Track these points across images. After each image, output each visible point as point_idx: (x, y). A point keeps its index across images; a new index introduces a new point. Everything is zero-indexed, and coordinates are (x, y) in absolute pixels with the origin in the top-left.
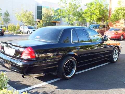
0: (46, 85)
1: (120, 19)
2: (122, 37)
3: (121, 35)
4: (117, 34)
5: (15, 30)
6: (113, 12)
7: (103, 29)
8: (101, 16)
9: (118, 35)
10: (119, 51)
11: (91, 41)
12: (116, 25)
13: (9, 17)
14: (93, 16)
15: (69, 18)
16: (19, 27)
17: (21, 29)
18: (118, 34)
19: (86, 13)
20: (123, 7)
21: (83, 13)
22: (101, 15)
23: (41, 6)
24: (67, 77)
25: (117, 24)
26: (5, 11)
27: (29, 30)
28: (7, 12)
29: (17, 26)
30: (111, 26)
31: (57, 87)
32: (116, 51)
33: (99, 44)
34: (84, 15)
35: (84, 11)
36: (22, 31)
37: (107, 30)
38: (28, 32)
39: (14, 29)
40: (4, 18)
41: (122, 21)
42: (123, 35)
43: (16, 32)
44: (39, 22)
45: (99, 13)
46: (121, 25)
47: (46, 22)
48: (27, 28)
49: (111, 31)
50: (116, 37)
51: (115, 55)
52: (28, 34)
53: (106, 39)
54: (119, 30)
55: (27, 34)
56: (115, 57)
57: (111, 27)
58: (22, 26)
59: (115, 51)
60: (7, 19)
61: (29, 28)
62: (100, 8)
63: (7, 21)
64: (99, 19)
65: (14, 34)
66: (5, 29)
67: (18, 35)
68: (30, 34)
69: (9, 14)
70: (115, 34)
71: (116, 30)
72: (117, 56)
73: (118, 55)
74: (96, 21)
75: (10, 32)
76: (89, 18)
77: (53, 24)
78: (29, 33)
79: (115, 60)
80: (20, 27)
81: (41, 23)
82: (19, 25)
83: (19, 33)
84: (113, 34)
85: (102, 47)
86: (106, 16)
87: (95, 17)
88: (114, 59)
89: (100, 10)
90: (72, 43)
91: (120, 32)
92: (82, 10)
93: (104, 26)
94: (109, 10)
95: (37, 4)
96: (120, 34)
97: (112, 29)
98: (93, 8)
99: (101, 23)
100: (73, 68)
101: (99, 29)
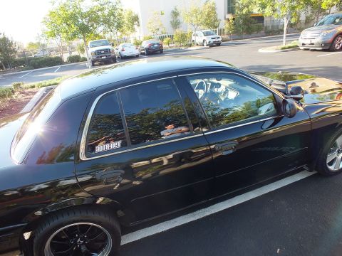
13: (178, 18)
16: (191, 35)
17: (193, 38)
26: (173, 9)
27: (205, 38)
28: (176, 10)
38: (203, 43)
39: (183, 38)
40: (172, 20)
48: (203, 35)
52: (203, 46)
60: (176, 22)
61: (207, 34)
63: (176, 24)
65: (183, 48)
67: (189, 48)
69: (179, 12)
75: (178, 44)
78: (205, 44)
79: (338, 166)
80: (193, 34)
81: (231, 21)
83: (190, 45)
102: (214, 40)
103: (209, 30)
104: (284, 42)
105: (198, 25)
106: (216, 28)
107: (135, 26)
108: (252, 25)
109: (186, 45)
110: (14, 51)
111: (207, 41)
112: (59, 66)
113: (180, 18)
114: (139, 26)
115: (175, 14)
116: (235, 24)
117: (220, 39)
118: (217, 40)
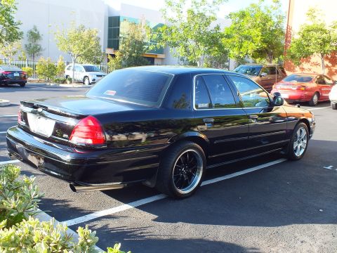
0: (129, 210)
1: (312, 53)
2: (315, 98)
3: (313, 93)
4: (303, 89)
5: (53, 74)
6: (296, 37)
7: (269, 77)
8: (265, 45)
9: (306, 93)
10: (309, 131)
11: (241, 105)
12: (303, 69)
13: (39, 42)
14: (245, 45)
15: (186, 47)
16: (63, 68)
17: (67, 72)
18: (306, 90)
19: (228, 36)
20: (319, 23)
21: (222, 36)
22: (264, 41)
23: (119, 18)
24: (182, 192)
25: (305, 65)
26: (31, 28)
27: (87, 74)
28: (36, 30)
29: (59, 63)
30: (290, 70)
31: (156, 217)
32: (301, 131)
33: (262, 113)
34: (223, 41)
35: (223, 31)
36: (71, 77)
37: (279, 80)
38: (84, 80)
39: (51, 71)
40: (28, 43)
41: (316, 58)
42: (318, 93)
43: (55, 78)
44: (113, 56)
45: (260, 38)
46: (314, 69)
47: (130, 56)
48: (84, 70)
49: (288, 83)
50: (300, 98)
51: (299, 142)
52: (84, 84)
53: (278, 102)
54: (309, 80)
55: (81, 85)
56: (300, 148)
57: (289, 73)
58: (72, 65)
59: (298, 132)
60: (35, 47)
61: (88, 69)
62: (264, 25)
63: (34, 51)
64: (260, 53)
65: (52, 84)
66: (29, 72)
67: (61, 85)
68: (90, 84)
69: (41, 34)
70: (299, 89)
71: (301, 80)
72: (302, 144)
73: (305, 141)
74: (253, 56)
75: (41, 77)
76: (235, 49)
77: (146, 60)
78: (87, 82)
79: (299, 153)
80: (66, 68)
81: (117, 58)
82: (63, 62)
83: (64, 82)
84: (295, 89)
85: (267, 120)
86: (278, 45)
87: (250, 47)
88: (296, 151)
89: (263, 30)
90: (195, 109)
91: (313, 85)
92: (218, 28)
93: (272, 70)
94: (285, 31)
95: (109, 10)
96: (311, 90)
97: (293, 78)
98: (246, 24)
99: (265, 62)
100: (195, 171)
101: (261, 76)
109: (58, 81)
111: (91, 78)
113: (42, 43)
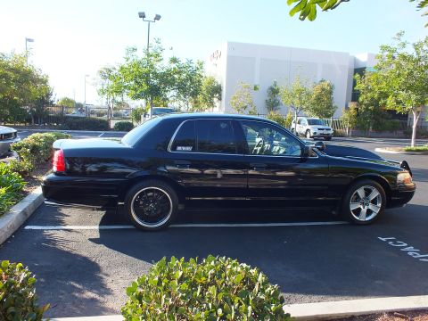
13: (277, 97)
17: (293, 126)
26: (272, 84)
27: (309, 127)
28: (276, 86)
31: (98, 238)
38: (306, 133)
40: (268, 99)
47: (367, 109)
48: (307, 123)
51: (364, 204)
60: (274, 102)
61: (311, 122)
63: (272, 105)
69: (280, 89)
72: (373, 207)
73: (380, 205)
78: (308, 136)
81: (352, 111)
90: (170, 151)
95: (355, 61)
102: (321, 132)
103: (318, 118)
104: (413, 143)
105: (302, 109)
106: (329, 116)
107: (215, 100)
108: (384, 120)
110: (51, 104)
111: (312, 132)
112: (103, 132)
113: (280, 98)
114: (220, 99)
115: (274, 91)
116: (358, 115)
117: (331, 132)
118: (325, 132)
